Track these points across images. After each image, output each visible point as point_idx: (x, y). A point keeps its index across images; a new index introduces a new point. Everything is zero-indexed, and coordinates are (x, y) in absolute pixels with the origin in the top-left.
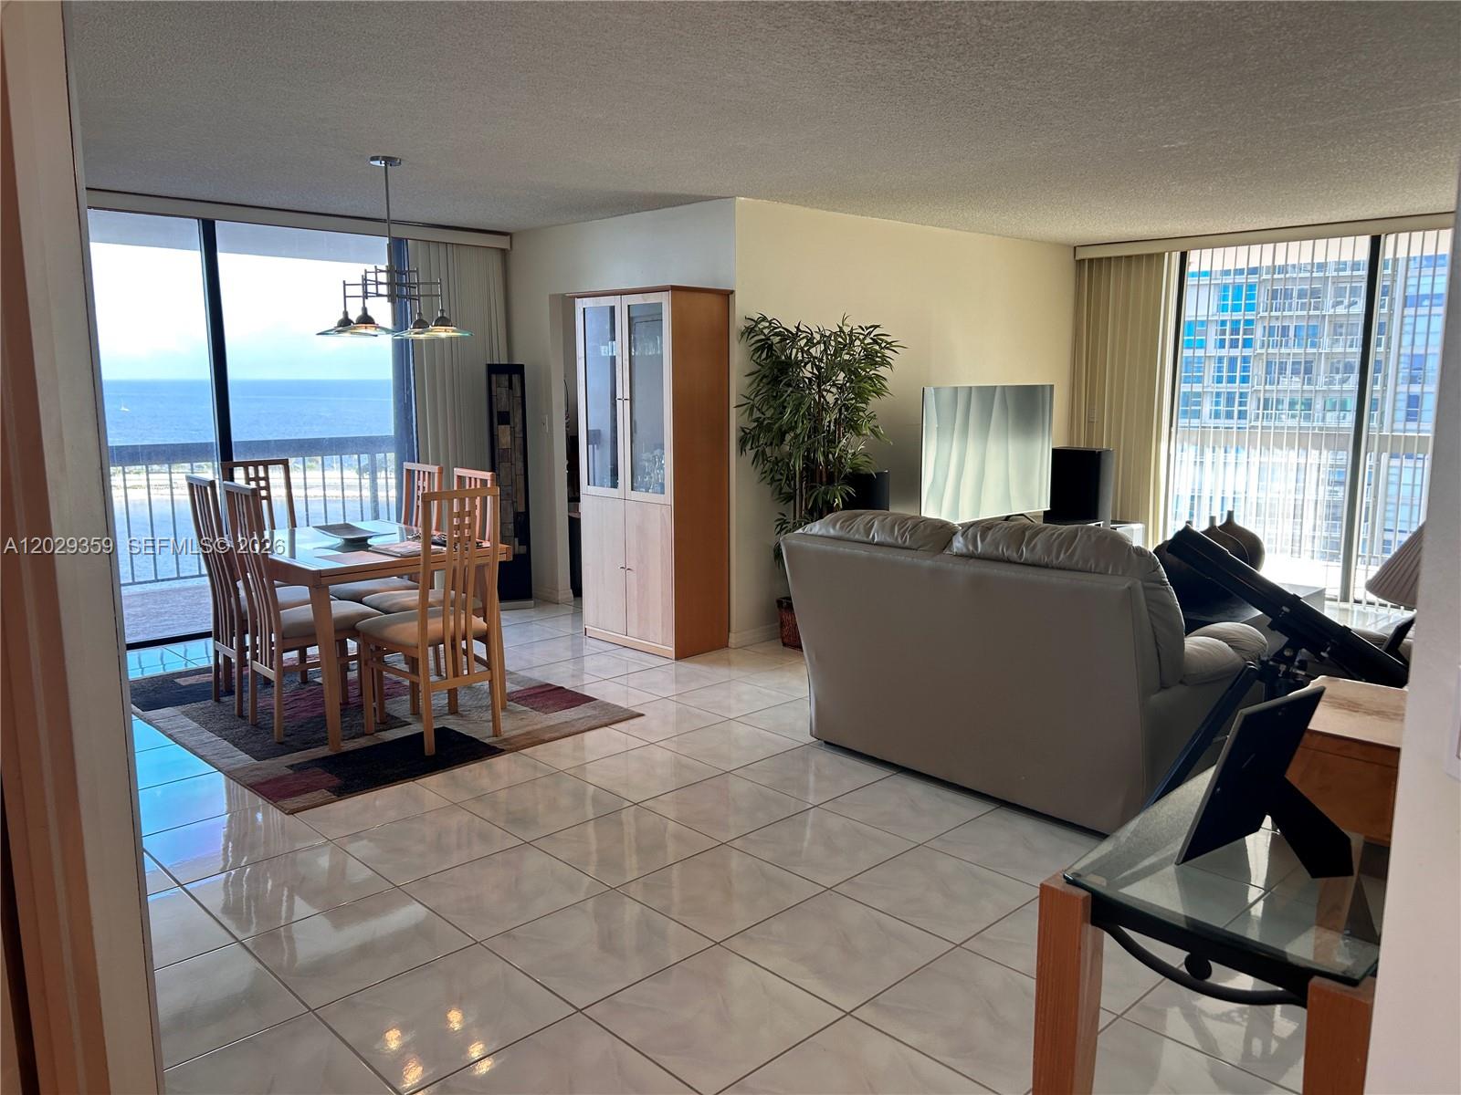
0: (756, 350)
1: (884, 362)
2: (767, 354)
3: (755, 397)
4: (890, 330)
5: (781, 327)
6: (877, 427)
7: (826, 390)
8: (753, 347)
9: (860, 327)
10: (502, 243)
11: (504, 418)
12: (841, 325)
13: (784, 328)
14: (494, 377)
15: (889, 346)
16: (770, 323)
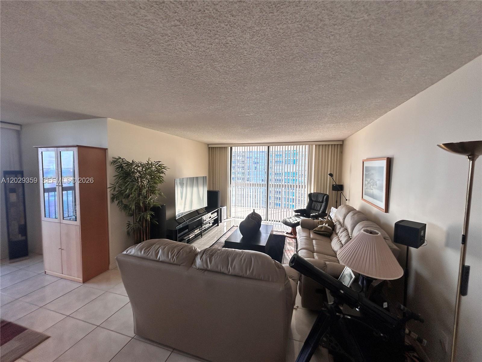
0: (117, 168)
1: (162, 172)
2: (121, 170)
3: (117, 184)
4: (164, 163)
5: (126, 161)
6: (161, 193)
7: (144, 181)
8: (116, 167)
9: (155, 162)
10: (17, 128)
11: (13, 190)
12: (148, 161)
13: (127, 161)
14: (7, 175)
15: (164, 168)
16: (122, 159)
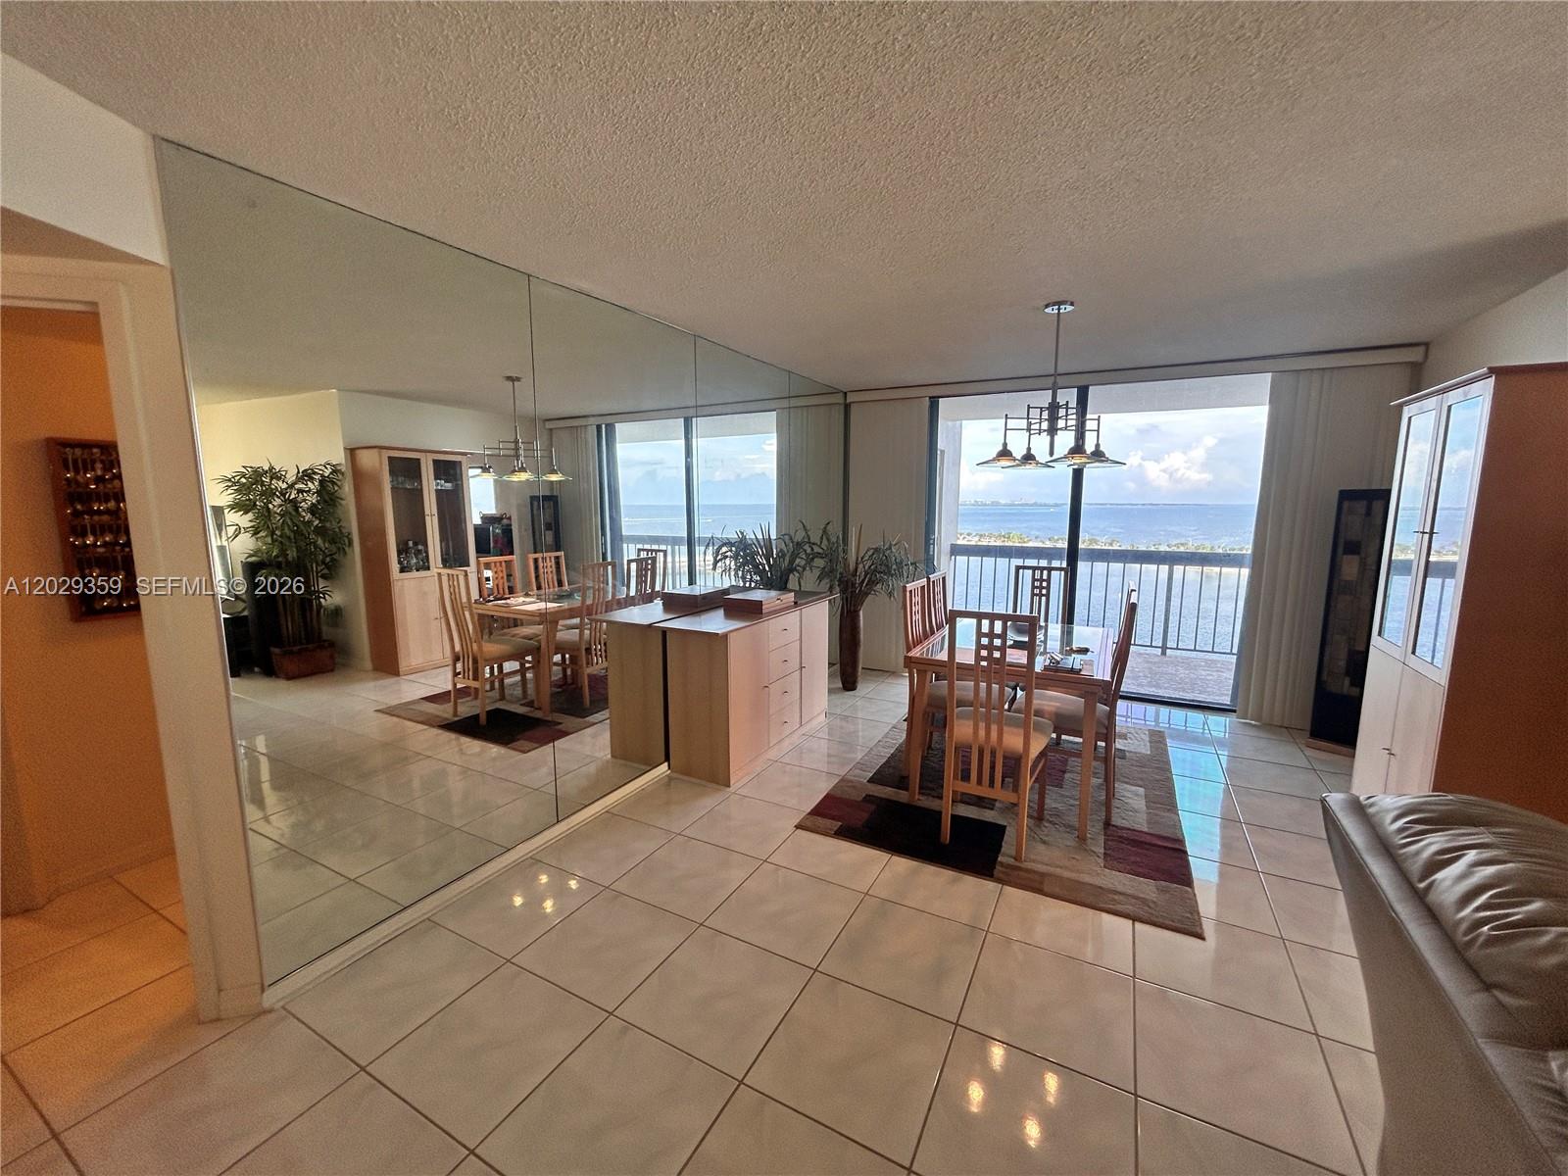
10: (1415, 355)
11: (1353, 548)
14: (1346, 505)
